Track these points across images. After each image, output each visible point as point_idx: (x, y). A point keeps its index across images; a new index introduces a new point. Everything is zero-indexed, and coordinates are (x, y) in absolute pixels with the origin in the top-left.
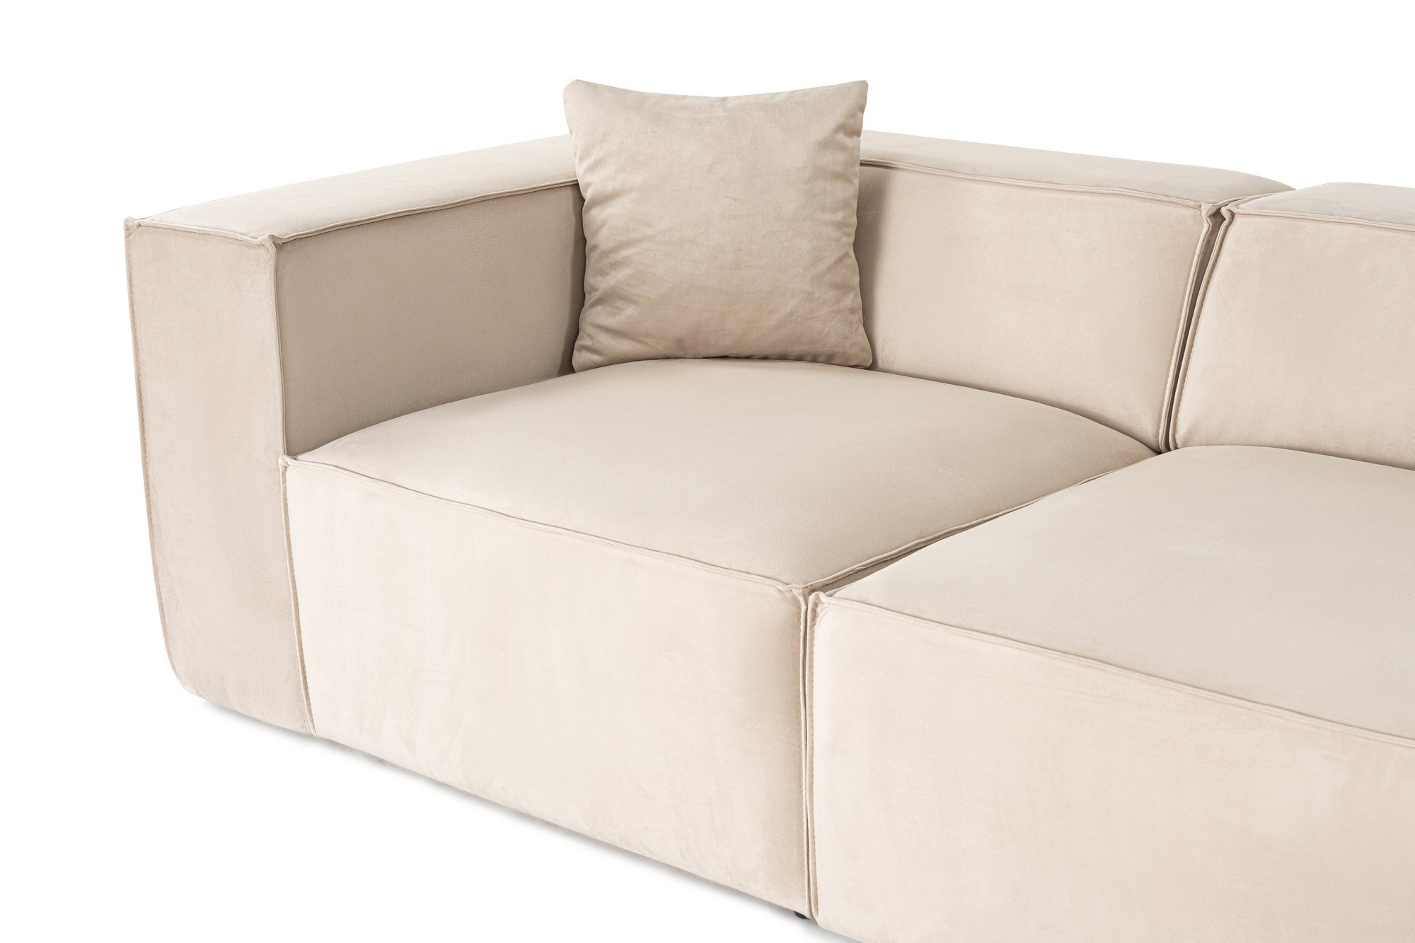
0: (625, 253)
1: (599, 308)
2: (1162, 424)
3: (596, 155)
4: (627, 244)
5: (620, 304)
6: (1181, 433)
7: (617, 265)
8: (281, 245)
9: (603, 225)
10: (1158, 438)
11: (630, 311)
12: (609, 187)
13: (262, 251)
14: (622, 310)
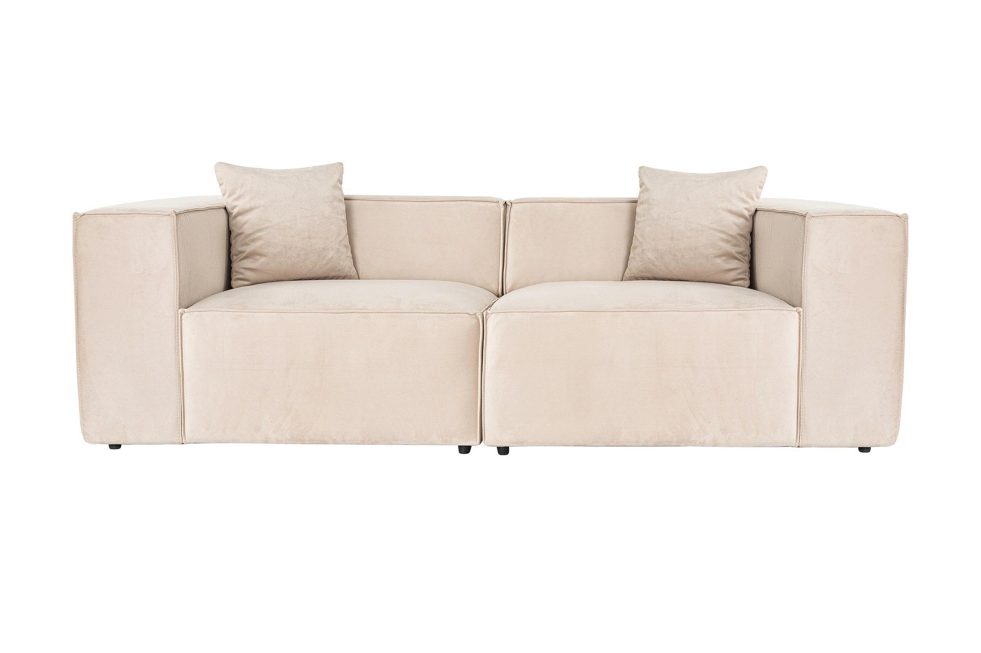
0: (259, 234)
1: (245, 261)
2: (500, 284)
3: (238, 193)
4: (260, 230)
5: (257, 257)
6: (508, 285)
7: (254, 240)
8: (178, 215)
9: (244, 224)
10: (498, 291)
11: (263, 260)
12: (248, 206)
13: (168, 218)
14: (258, 260)
